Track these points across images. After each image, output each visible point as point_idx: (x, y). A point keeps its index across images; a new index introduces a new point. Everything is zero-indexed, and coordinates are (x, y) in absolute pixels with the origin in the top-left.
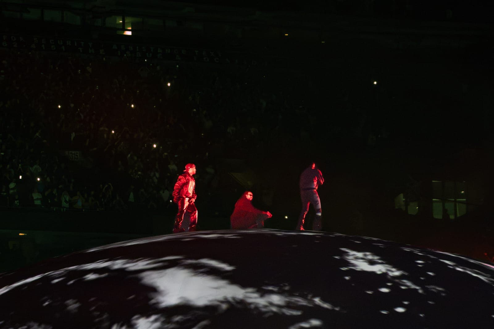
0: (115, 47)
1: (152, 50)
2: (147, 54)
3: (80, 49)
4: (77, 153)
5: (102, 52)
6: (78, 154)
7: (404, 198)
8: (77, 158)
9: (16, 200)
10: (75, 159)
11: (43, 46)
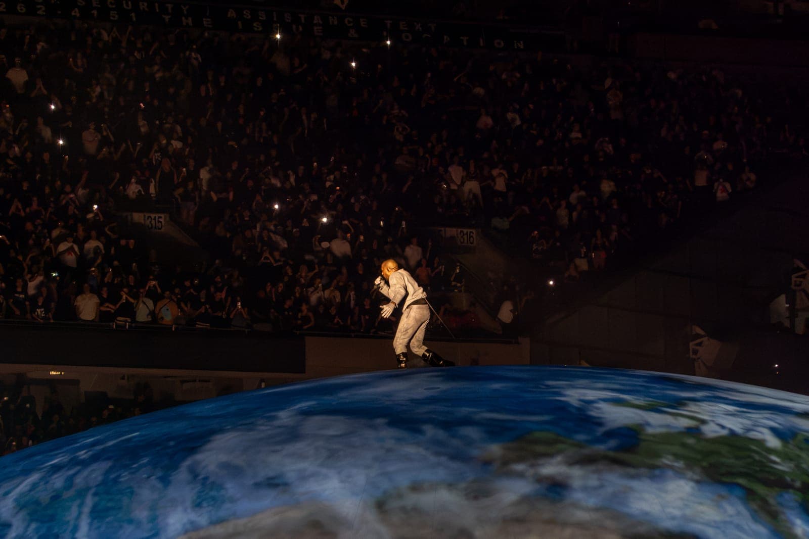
0: (231, 14)
1: (303, 21)
2: (294, 27)
3: (167, 18)
4: (161, 217)
5: (206, 22)
6: (162, 220)
7: (787, 304)
8: (160, 227)
9: (40, 307)
10: (156, 228)
11: (95, 12)
